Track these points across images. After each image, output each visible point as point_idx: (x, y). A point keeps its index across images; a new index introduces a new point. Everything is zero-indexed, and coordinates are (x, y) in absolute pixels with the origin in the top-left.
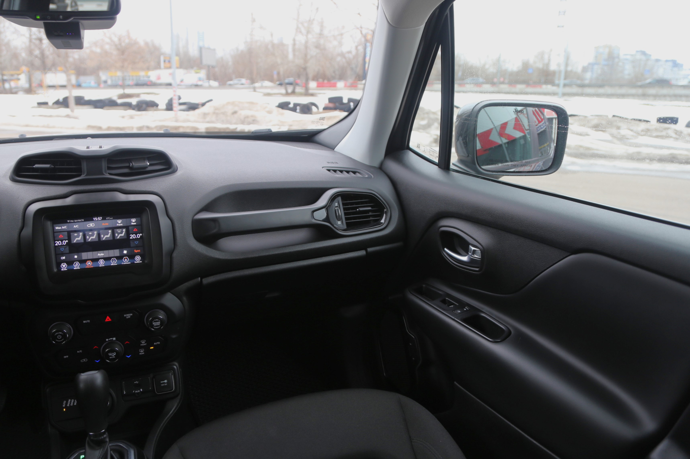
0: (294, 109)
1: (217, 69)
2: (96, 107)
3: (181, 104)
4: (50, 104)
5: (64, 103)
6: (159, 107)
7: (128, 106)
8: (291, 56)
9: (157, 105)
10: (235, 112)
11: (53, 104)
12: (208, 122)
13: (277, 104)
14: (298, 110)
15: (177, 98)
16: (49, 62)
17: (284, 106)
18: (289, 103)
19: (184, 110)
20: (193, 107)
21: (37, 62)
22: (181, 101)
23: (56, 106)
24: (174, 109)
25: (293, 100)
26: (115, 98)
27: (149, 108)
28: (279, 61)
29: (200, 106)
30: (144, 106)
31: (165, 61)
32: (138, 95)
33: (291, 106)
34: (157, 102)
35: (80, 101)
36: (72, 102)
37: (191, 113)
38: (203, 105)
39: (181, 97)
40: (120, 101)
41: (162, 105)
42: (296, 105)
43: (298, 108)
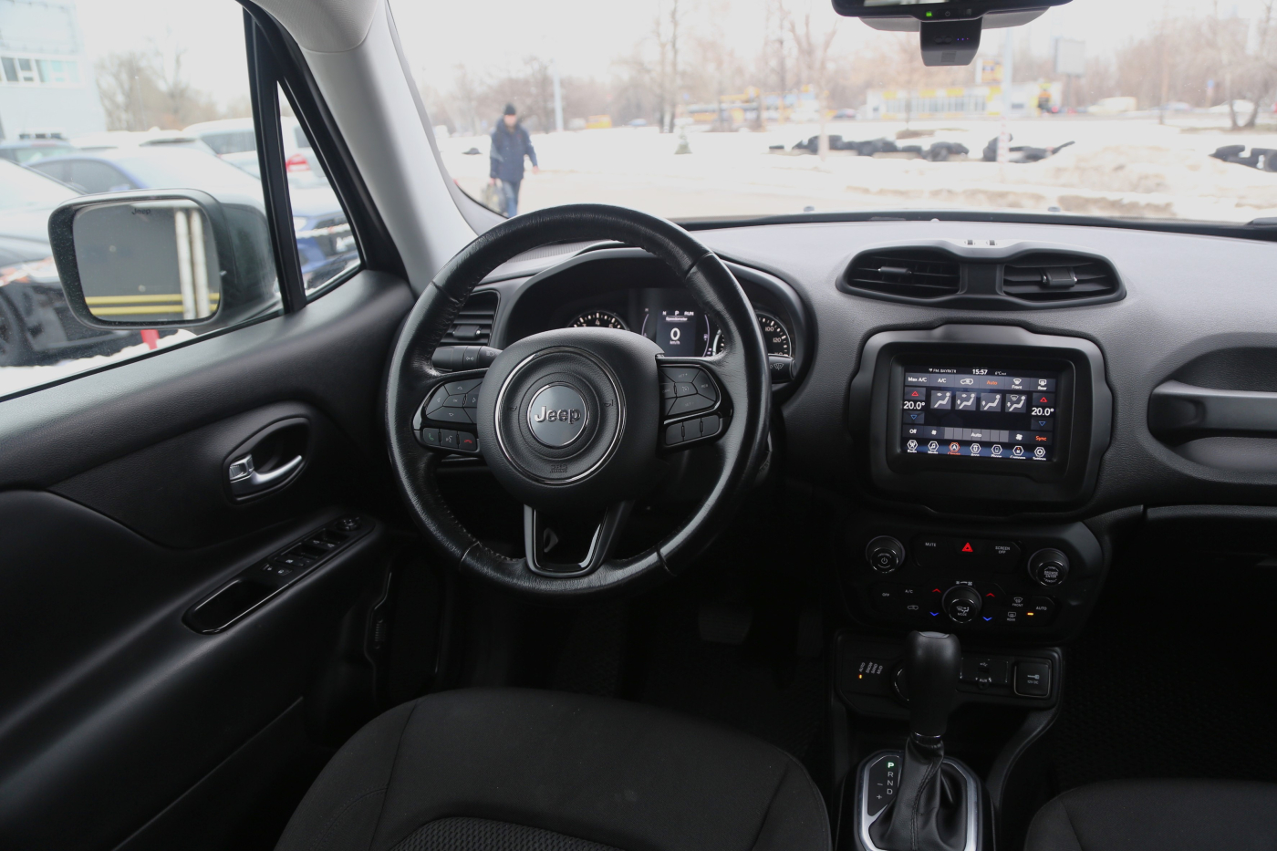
0: (1251, 162)
1: (1083, 81)
2: (860, 153)
3: (1012, 150)
4: (788, 148)
5: (811, 147)
6: (970, 155)
7: (915, 151)
8: (1252, 46)
9: (966, 152)
10: (1120, 168)
11: (793, 148)
12: (1064, 186)
13: (1213, 151)
14: (1260, 165)
15: (1006, 138)
16: (790, 78)
17: (1228, 154)
18: (1242, 149)
19: (1017, 162)
20: (1034, 156)
21: (773, 79)
22: (1014, 144)
23: (797, 151)
24: (999, 158)
25: (1250, 142)
26: (891, 137)
27: (953, 157)
28: (1225, 57)
29: (1048, 153)
30: (944, 152)
31: (984, 69)
32: (931, 133)
33: (1246, 154)
34: (966, 145)
35: (836, 144)
36: (824, 145)
37: (1032, 165)
38: (1055, 151)
39: (1014, 136)
40: (901, 144)
41: (977, 151)
42: (1256, 153)
43: (1261, 158)
